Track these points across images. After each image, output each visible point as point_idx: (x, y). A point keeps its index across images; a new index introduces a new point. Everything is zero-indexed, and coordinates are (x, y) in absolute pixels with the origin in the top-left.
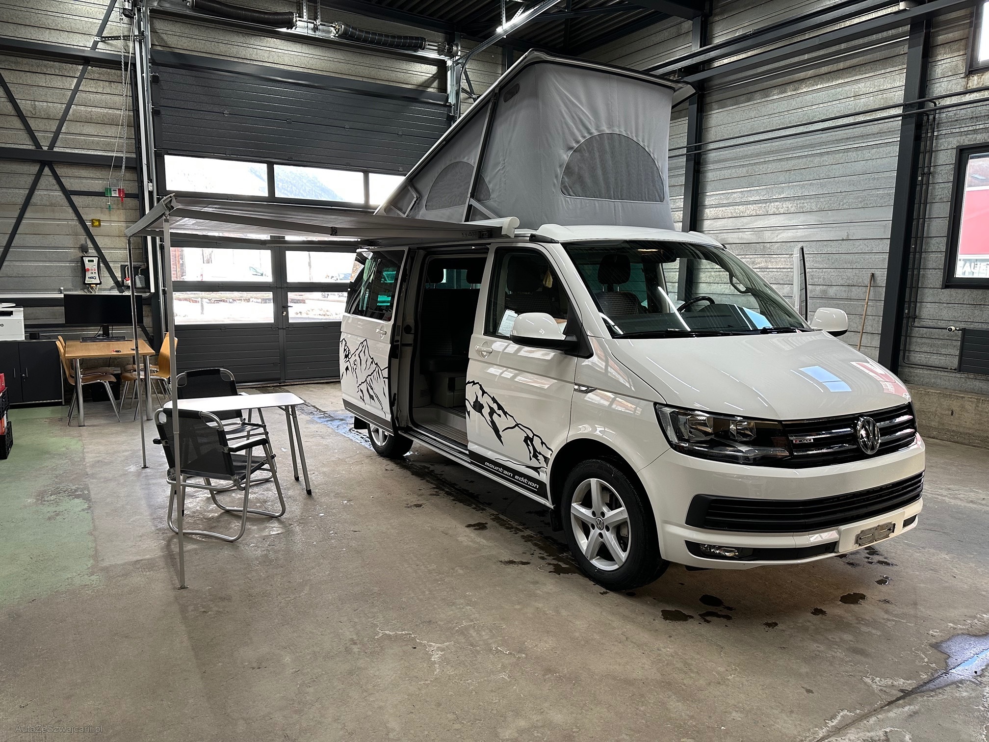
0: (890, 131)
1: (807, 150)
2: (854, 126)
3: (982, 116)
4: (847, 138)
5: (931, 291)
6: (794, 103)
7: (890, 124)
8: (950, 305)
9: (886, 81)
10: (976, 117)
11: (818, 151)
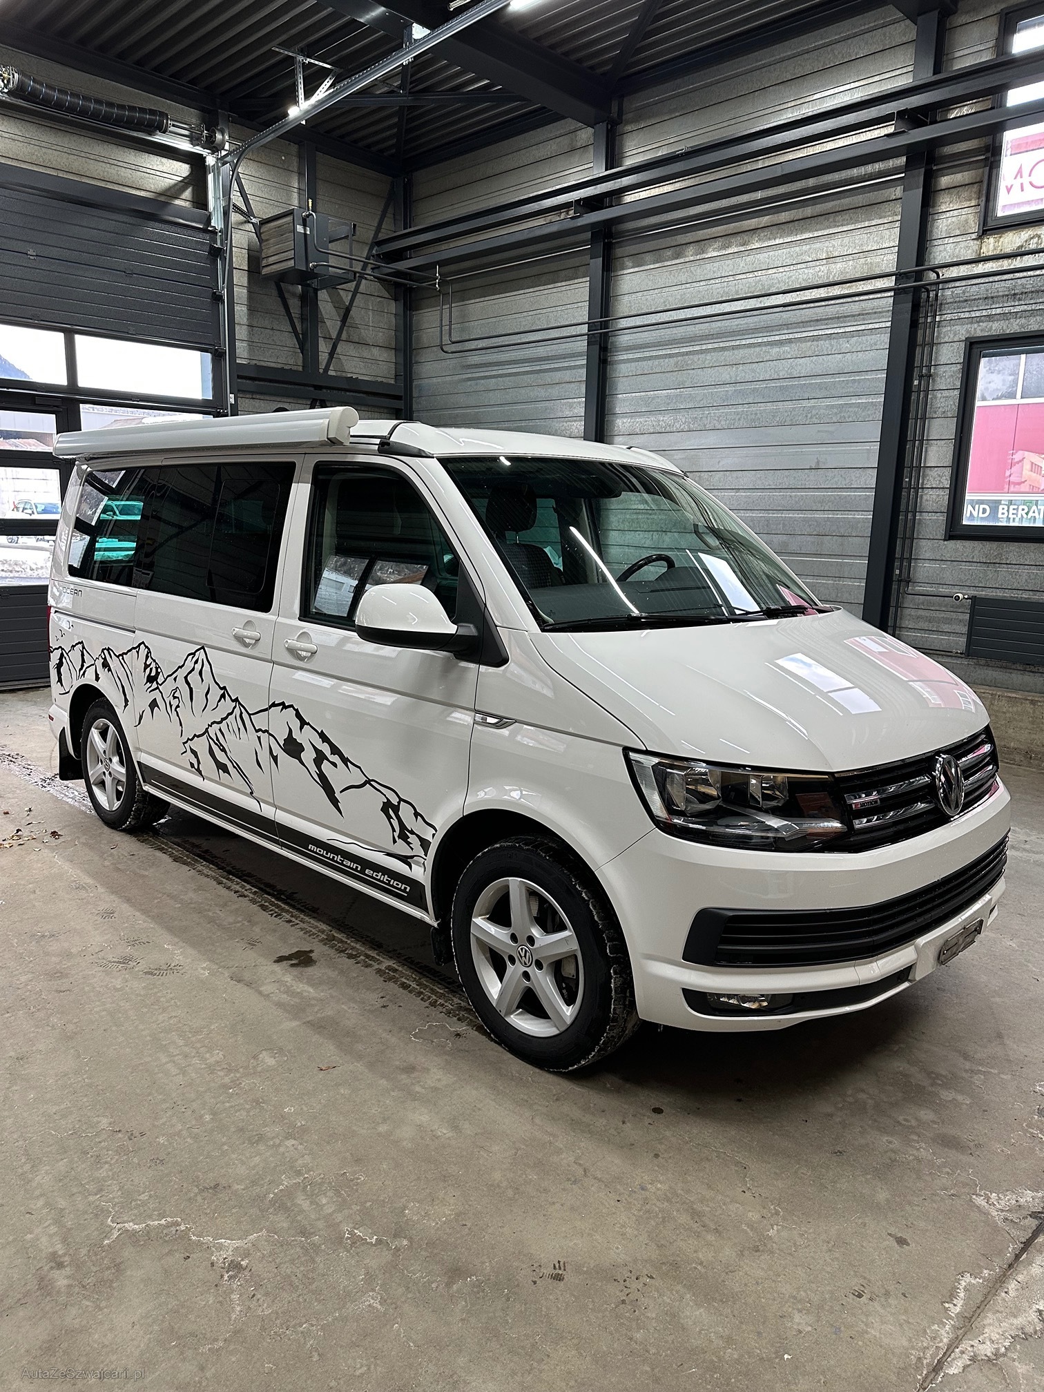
0: (875, 313)
1: (761, 335)
2: (827, 303)
3: (999, 296)
4: (817, 320)
5: (930, 543)
6: (742, 264)
7: (876, 303)
8: (955, 563)
9: (871, 237)
10: (992, 298)
11: (777, 338)
